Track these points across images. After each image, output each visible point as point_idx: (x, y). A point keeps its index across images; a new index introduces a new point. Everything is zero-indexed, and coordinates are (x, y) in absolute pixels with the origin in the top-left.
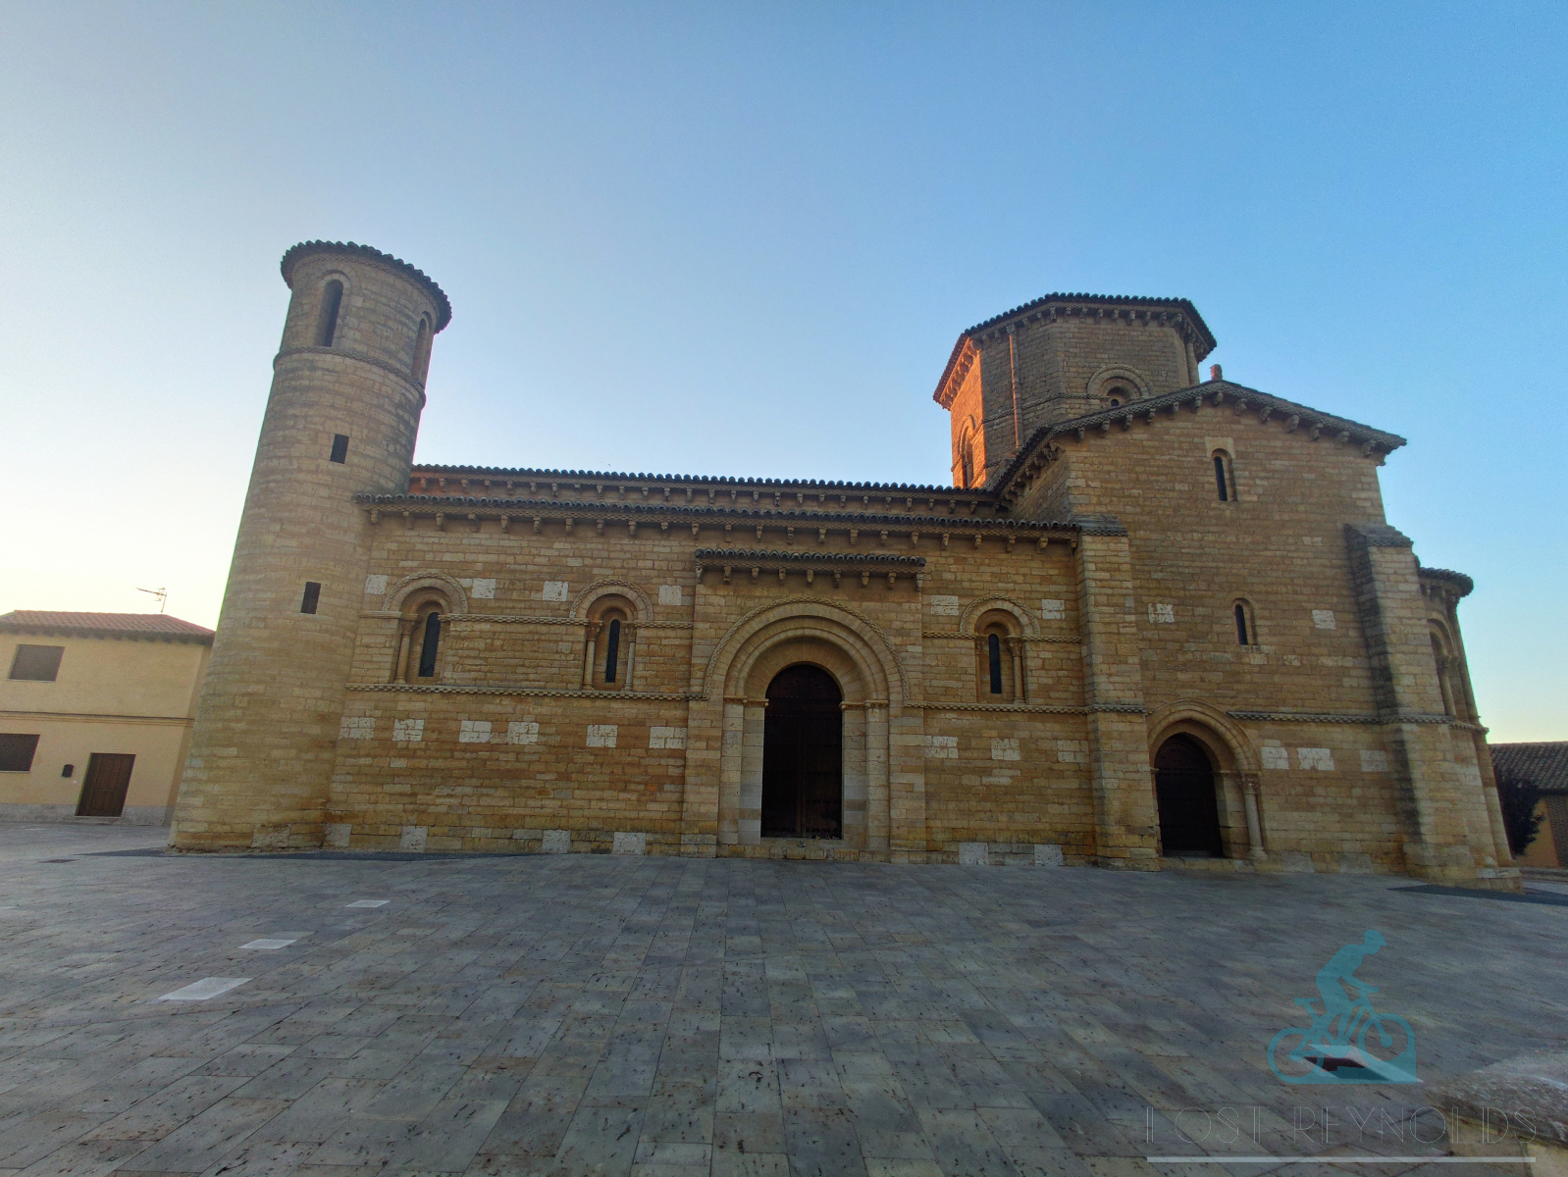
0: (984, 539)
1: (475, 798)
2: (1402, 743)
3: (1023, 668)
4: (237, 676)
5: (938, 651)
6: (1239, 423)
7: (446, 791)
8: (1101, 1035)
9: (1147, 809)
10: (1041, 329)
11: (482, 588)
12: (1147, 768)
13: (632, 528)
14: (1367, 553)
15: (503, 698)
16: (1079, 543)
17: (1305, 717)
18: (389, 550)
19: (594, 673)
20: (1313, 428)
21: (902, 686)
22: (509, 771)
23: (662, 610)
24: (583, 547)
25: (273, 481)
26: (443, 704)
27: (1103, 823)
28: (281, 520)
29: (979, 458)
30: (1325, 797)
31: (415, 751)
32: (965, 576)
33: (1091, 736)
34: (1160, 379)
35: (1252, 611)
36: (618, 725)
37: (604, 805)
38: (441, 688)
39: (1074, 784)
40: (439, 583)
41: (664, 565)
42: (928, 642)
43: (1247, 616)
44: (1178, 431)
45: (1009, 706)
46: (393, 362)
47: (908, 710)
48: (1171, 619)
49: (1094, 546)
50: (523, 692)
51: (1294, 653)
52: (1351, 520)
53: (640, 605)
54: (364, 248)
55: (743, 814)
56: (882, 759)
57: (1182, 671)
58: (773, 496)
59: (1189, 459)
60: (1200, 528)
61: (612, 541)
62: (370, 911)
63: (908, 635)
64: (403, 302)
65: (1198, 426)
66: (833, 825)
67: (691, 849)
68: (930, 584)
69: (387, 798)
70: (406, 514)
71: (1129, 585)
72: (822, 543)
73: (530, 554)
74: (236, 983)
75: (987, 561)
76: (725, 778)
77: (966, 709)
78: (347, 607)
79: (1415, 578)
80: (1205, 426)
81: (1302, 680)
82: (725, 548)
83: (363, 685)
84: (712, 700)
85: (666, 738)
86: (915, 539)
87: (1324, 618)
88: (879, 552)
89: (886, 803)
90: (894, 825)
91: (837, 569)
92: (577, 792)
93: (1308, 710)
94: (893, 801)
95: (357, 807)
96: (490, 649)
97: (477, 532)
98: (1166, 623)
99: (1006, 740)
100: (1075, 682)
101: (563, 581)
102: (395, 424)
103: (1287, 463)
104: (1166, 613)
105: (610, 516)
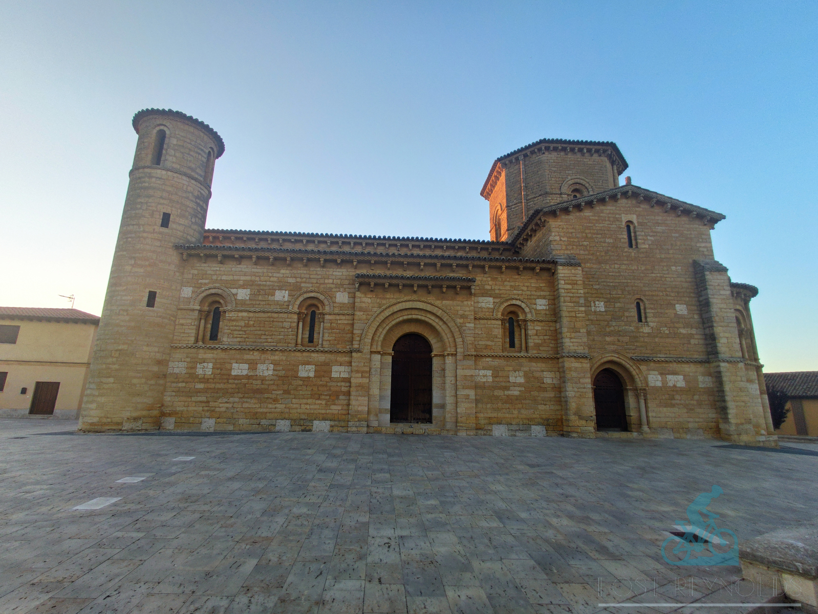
0: (507, 268)
1: (240, 404)
2: (720, 372)
3: (526, 335)
4: (113, 341)
5: (482, 326)
6: (639, 207)
7: (225, 400)
8: (565, 522)
9: (589, 408)
10: (537, 158)
11: (243, 294)
12: (590, 386)
13: (322, 262)
14: (704, 275)
15: (255, 352)
16: (556, 270)
17: (671, 359)
18: (193, 274)
19: (302, 338)
20: (678, 209)
21: (463, 344)
22: (258, 389)
23: (338, 305)
24: (296, 272)
25: (130, 237)
26: (222, 355)
27: (566, 414)
28: (134, 258)
29: (504, 226)
30: (680, 400)
31: (208, 379)
32: (497, 287)
33: (561, 370)
34: (599, 184)
35: (644, 304)
36: (315, 365)
37: (308, 407)
38: (222, 346)
39: (552, 394)
40: (220, 291)
41: (339, 282)
42: (477, 322)
43: (642, 308)
44: (608, 211)
45: (519, 355)
46: (193, 174)
47: (466, 357)
48: (603, 309)
49: (563, 272)
50: (265, 348)
51: (666, 326)
52: (695, 257)
53: (326, 303)
54: (177, 112)
55: (381, 411)
56: (453, 382)
57: (608, 336)
58: (396, 246)
59: (613, 226)
60: (619, 262)
61: (311, 269)
62: (185, 462)
63: (467, 318)
64: (199, 141)
65: (618, 208)
66: (428, 416)
67: (354, 429)
68: (478, 292)
69: (194, 404)
70: (202, 255)
71: (582, 291)
72: (422, 270)
73: (268, 276)
74: (114, 500)
75: (508, 279)
76: (371, 393)
77: (496, 356)
78: (171, 304)
79: (729, 288)
80: (622, 209)
81: (670, 340)
82: (371, 273)
83: (180, 345)
84: (364, 352)
85: (340, 372)
86: (470, 268)
87: (681, 309)
88: (452, 275)
89: (455, 405)
90: (459, 416)
91: (430, 283)
92: (293, 400)
93: (672, 356)
94: (458, 404)
95: (178, 409)
96: (247, 326)
97: (240, 264)
98: (600, 311)
99: (517, 372)
100: (553, 342)
101: (286, 290)
102: (195, 207)
103: (664, 228)
104: (601, 306)
105: (310, 256)
